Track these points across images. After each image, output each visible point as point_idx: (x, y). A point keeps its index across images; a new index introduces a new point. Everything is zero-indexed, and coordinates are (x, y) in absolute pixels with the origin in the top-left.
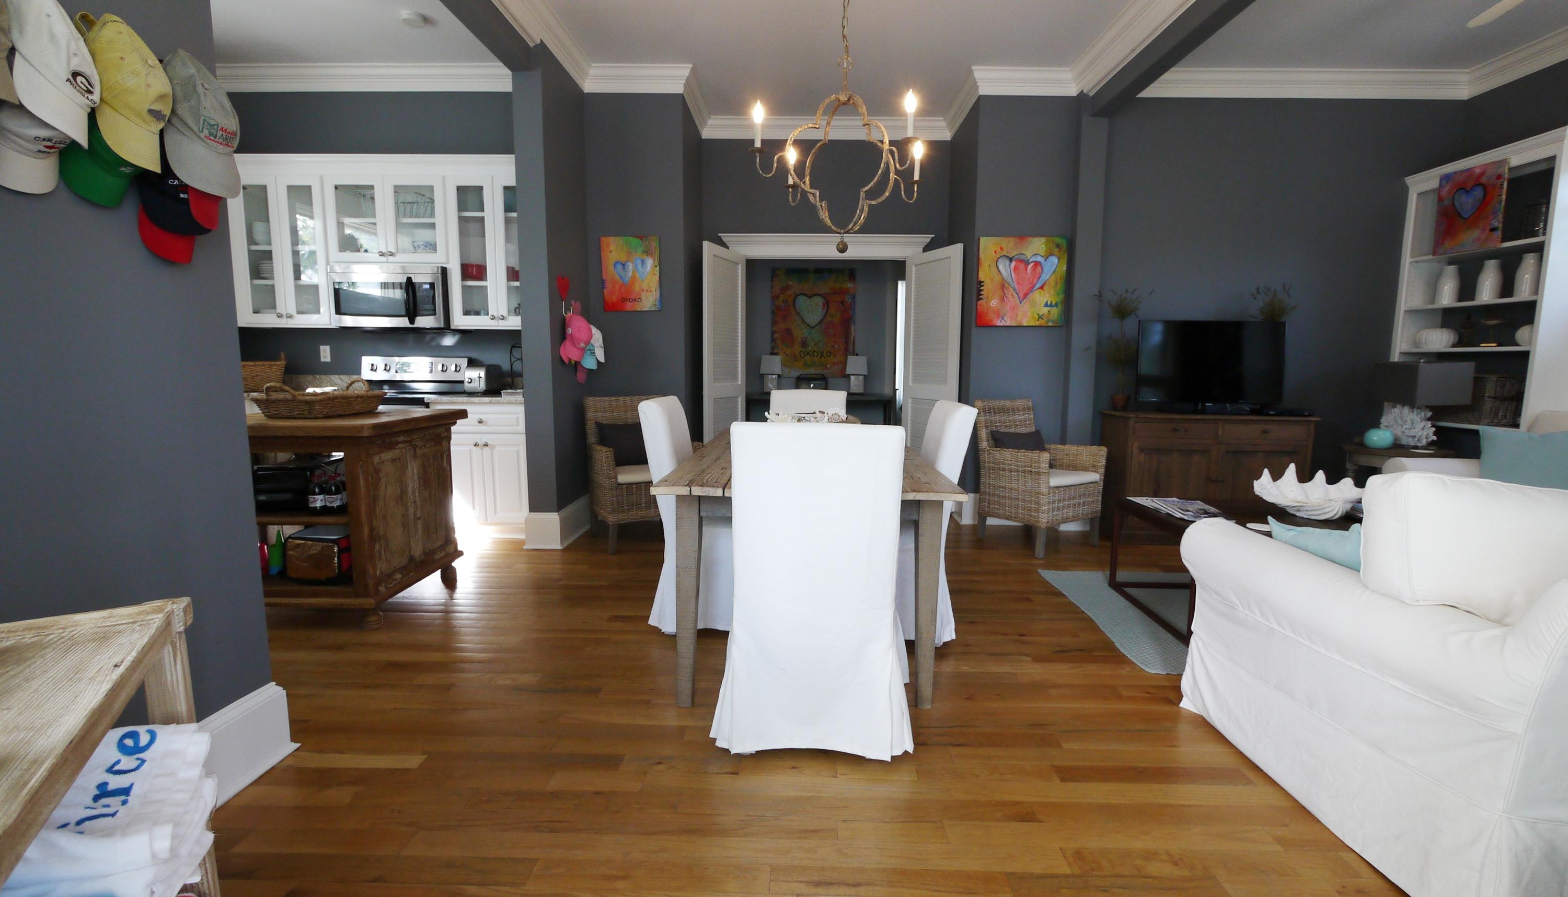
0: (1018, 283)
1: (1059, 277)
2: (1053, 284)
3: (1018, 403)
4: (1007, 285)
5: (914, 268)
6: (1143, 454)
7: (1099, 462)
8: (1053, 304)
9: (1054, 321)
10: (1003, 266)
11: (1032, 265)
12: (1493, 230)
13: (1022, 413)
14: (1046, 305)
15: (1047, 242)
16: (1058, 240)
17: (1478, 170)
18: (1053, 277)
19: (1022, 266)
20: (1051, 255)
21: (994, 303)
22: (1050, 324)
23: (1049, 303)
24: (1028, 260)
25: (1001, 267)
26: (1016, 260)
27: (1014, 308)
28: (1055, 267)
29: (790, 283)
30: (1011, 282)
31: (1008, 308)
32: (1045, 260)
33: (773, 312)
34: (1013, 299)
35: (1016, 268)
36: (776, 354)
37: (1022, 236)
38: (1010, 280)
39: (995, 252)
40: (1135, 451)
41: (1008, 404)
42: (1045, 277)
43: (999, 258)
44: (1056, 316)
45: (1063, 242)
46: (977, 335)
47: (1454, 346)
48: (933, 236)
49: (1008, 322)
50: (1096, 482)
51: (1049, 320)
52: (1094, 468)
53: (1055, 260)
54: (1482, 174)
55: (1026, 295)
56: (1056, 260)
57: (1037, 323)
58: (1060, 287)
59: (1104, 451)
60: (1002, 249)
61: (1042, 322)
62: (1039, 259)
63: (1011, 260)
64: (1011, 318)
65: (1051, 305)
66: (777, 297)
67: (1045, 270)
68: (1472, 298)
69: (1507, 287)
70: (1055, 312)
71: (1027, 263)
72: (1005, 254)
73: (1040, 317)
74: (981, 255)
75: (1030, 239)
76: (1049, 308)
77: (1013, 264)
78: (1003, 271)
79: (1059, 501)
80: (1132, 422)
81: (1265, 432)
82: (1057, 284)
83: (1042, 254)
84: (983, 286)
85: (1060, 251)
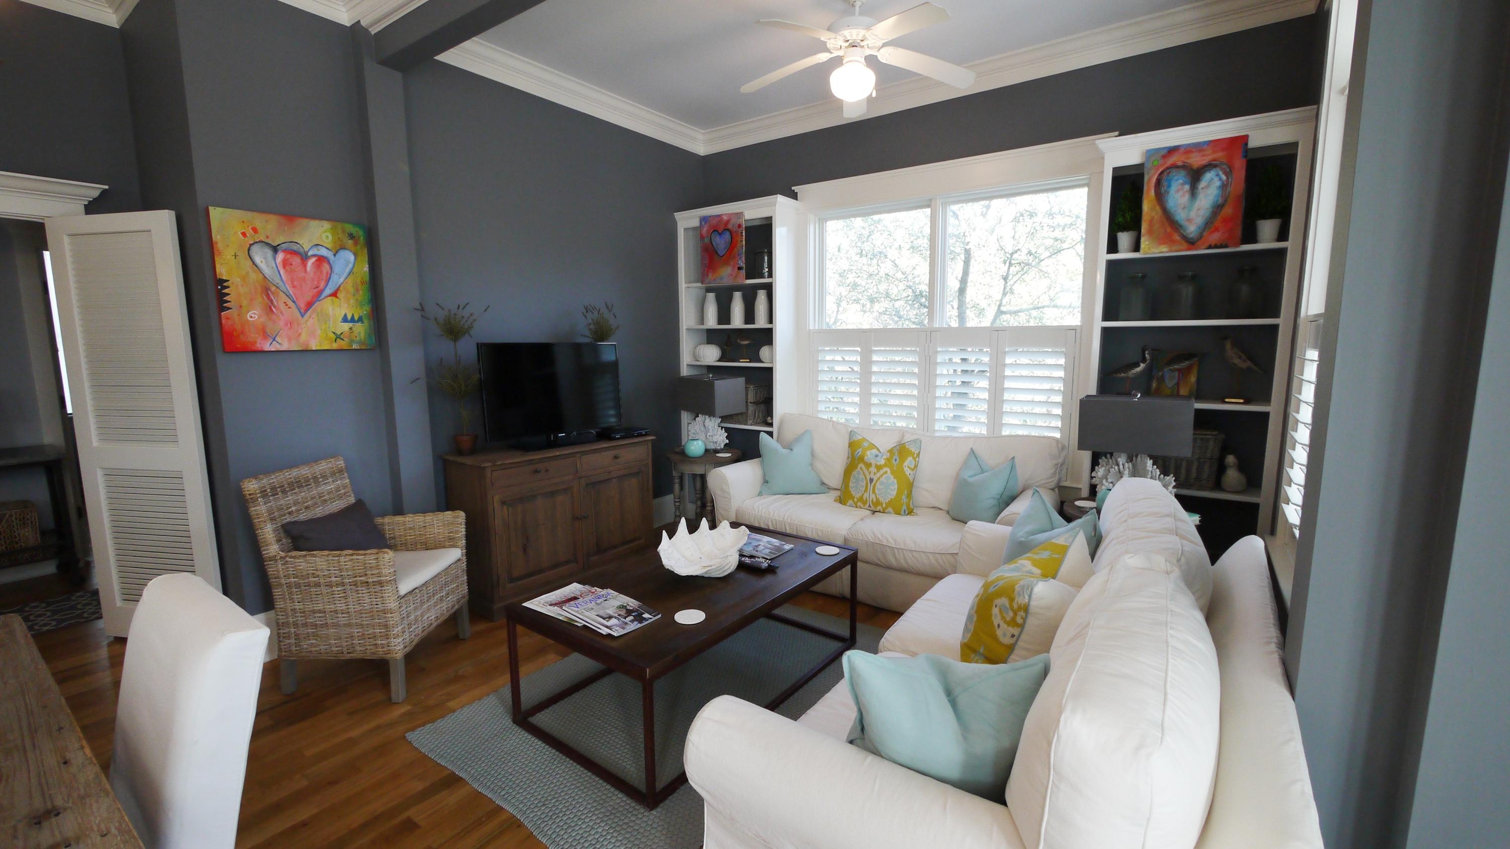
0: (294, 287)
1: (359, 280)
2: (352, 290)
3: (323, 466)
4: (273, 289)
5: (66, 240)
6: (505, 507)
7: (457, 532)
8: (356, 318)
9: (360, 343)
10: (261, 256)
11: (313, 260)
12: (740, 268)
13: (330, 480)
14: (345, 320)
15: (333, 229)
16: (350, 228)
17: (725, 218)
18: (350, 279)
19: (296, 260)
20: (343, 248)
21: (254, 315)
22: (354, 347)
23: (349, 317)
24: (306, 253)
25: (258, 259)
26: (284, 251)
27: (290, 324)
28: (351, 266)
30: (281, 283)
31: (282, 323)
32: (335, 255)
34: (286, 310)
35: (285, 263)
37: (290, 216)
38: (277, 280)
39: (244, 234)
40: (496, 505)
41: (305, 471)
42: (337, 279)
43: (252, 244)
44: (362, 335)
45: (360, 233)
46: (226, 366)
47: (720, 360)
48: (106, 187)
49: (284, 344)
50: (459, 560)
51: (352, 342)
52: (450, 543)
53: (348, 256)
54: (728, 222)
55: (309, 305)
56: (352, 258)
57: (335, 346)
58: (364, 294)
59: (461, 516)
60: (255, 230)
61: (343, 344)
62: (323, 252)
63: (275, 249)
64: (290, 339)
65: (353, 320)
67: (337, 269)
68: (729, 323)
69: (750, 316)
70: (361, 330)
71: (304, 258)
72: (263, 238)
73: (338, 337)
74: (216, 236)
75: (305, 221)
76: (351, 325)
77: (280, 256)
78: (263, 266)
80: (488, 472)
81: (616, 457)
82: (357, 290)
83: (329, 246)
84: (228, 287)
85: (356, 243)
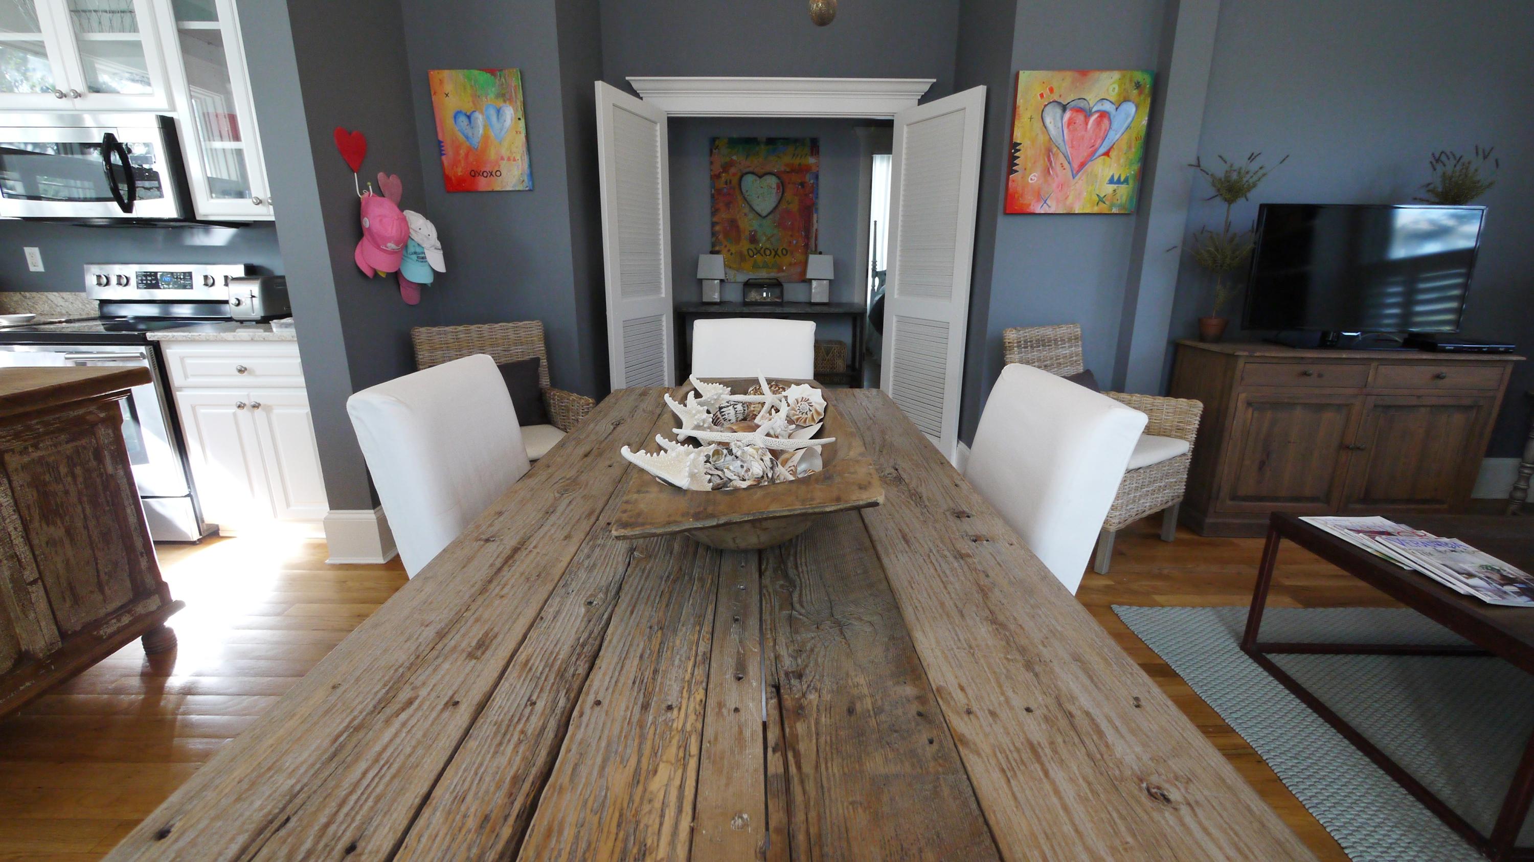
0: (1072, 147)
1: (1134, 135)
2: (1125, 147)
3: (1063, 331)
4: (1055, 150)
5: (905, 129)
6: (1250, 410)
7: (1189, 423)
8: (1122, 179)
9: (1121, 206)
10: (1051, 117)
11: (1095, 116)
13: (1067, 345)
14: (1111, 181)
15: (1121, 81)
16: (1140, 76)
18: (1125, 136)
19: (1080, 118)
20: (1126, 100)
21: (1034, 178)
22: (1115, 210)
23: (1116, 178)
24: (1090, 109)
25: (1048, 120)
26: (1071, 110)
27: (1061, 186)
28: (1130, 119)
29: (734, 158)
30: (1062, 144)
31: (1054, 185)
32: (1117, 109)
33: (713, 196)
34: (1061, 172)
35: (1071, 122)
36: (717, 252)
37: (1084, 70)
38: (1060, 141)
39: (1042, 95)
40: (1240, 404)
41: (1048, 332)
42: (1113, 136)
43: (1046, 106)
44: (1124, 198)
45: (1145, 79)
46: (1004, 226)
48: (935, 80)
49: (1052, 207)
50: (1184, 455)
51: (1112, 205)
52: (1178, 432)
53: (1130, 108)
55: (1082, 165)
56: (1134, 109)
57: (1096, 210)
58: (1136, 152)
59: (1197, 407)
60: (1051, 90)
61: (1104, 208)
62: (1107, 107)
63: (1064, 108)
64: (1058, 201)
65: (1119, 182)
66: (718, 176)
67: (1115, 125)
70: (1124, 192)
71: (1087, 114)
72: (1056, 98)
73: (1101, 200)
74: (1020, 101)
75: (1097, 74)
76: (1115, 186)
77: (1068, 115)
78: (1050, 126)
79: (1136, 489)
80: (1241, 364)
81: (1438, 377)
82: (1130, 147)
83: (1113, 100)
84: (1019, 150)
85: (1141, 93)
